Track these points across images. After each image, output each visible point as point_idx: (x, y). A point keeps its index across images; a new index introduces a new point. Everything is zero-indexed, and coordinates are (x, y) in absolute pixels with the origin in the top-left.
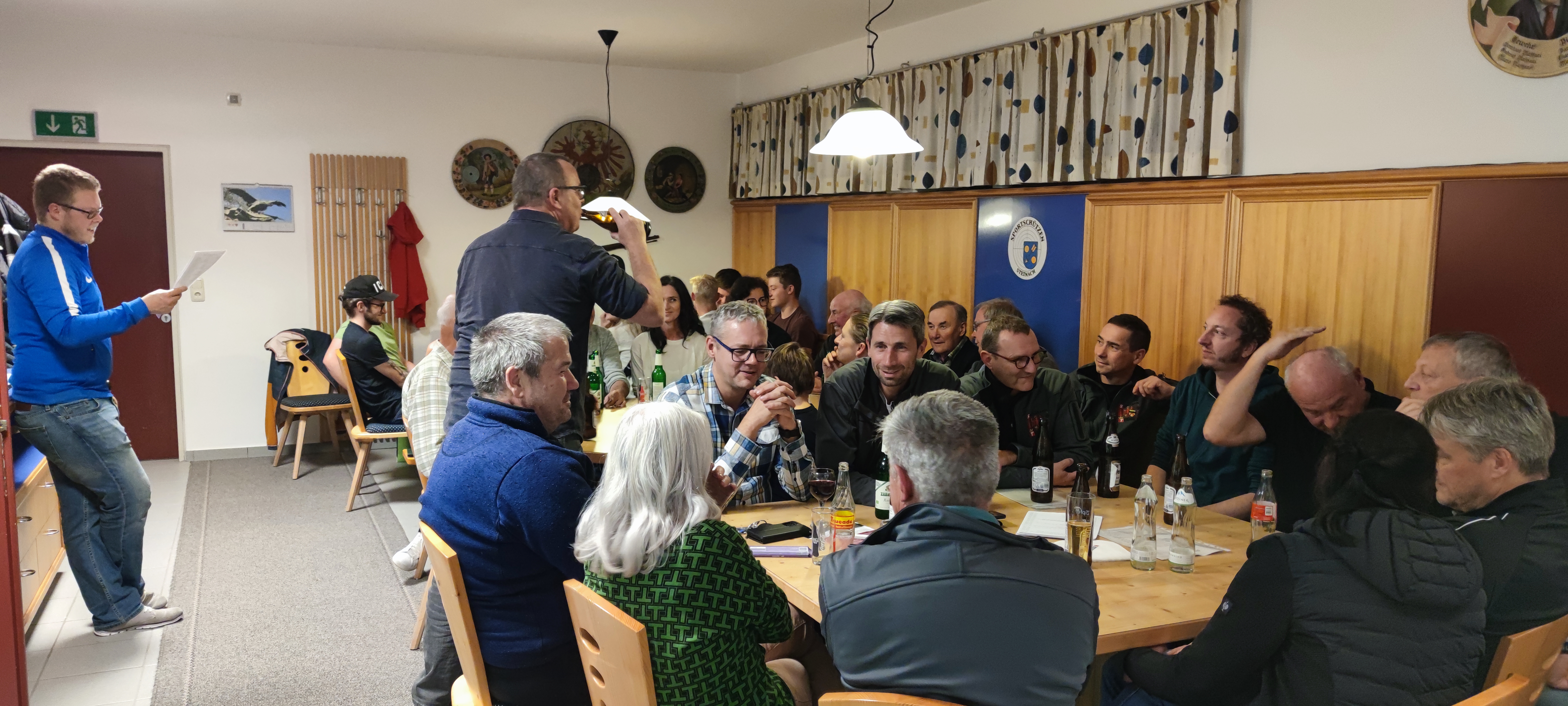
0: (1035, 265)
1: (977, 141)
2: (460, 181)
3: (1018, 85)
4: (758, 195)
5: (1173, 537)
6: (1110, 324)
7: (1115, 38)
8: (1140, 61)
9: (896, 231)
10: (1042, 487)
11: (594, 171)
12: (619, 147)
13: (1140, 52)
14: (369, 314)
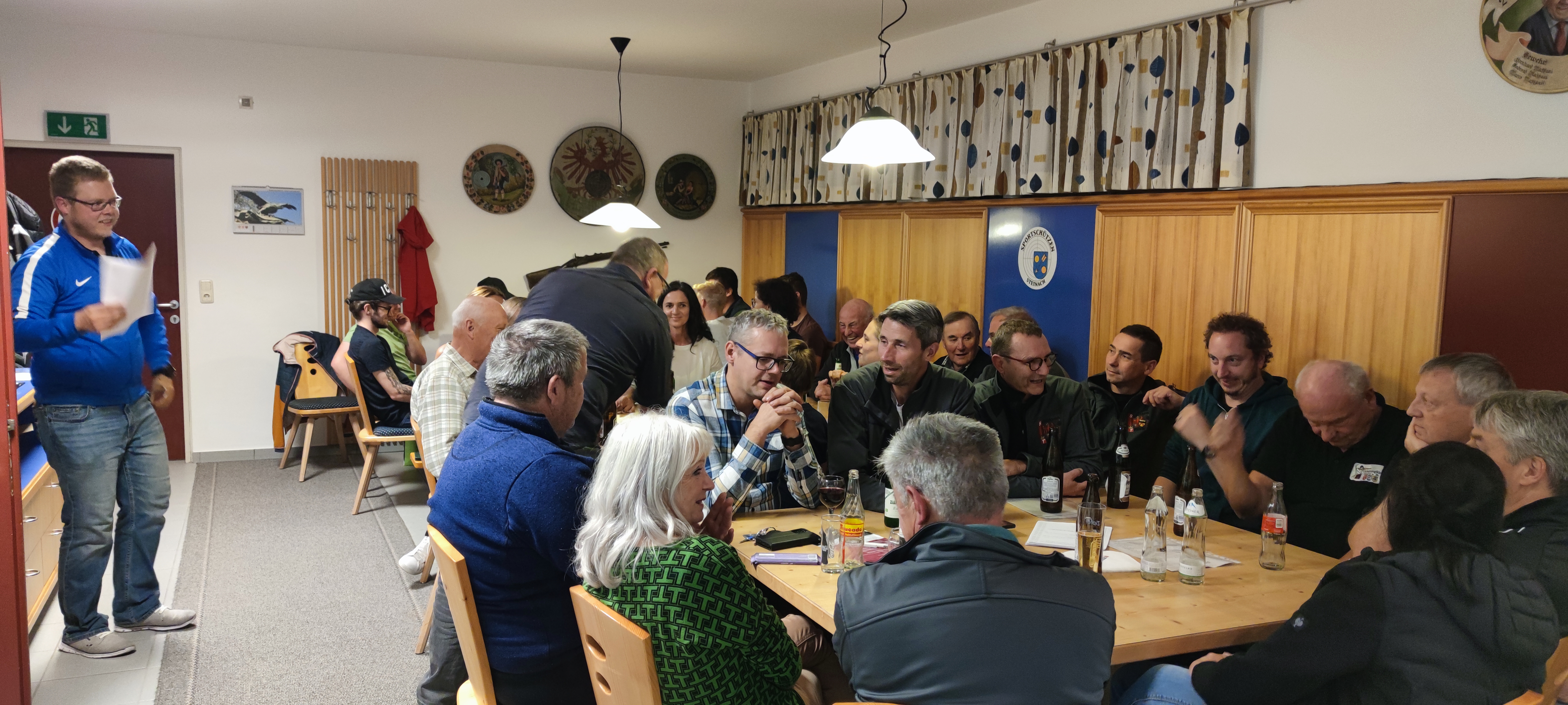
0: (1045, 275)
1: (988, 151)
2: (471, 186)
3: (1029, 95)
4: (768, 203)
5: (1183, 549)
6: (1122, 334)
7: (1126, 50)
8: (1152, 73)
9: (906, 240)
10: (1051, 496)
11: (605, 178)
12: (630, 154)
13: (1152, 65)
14: (376, 317)
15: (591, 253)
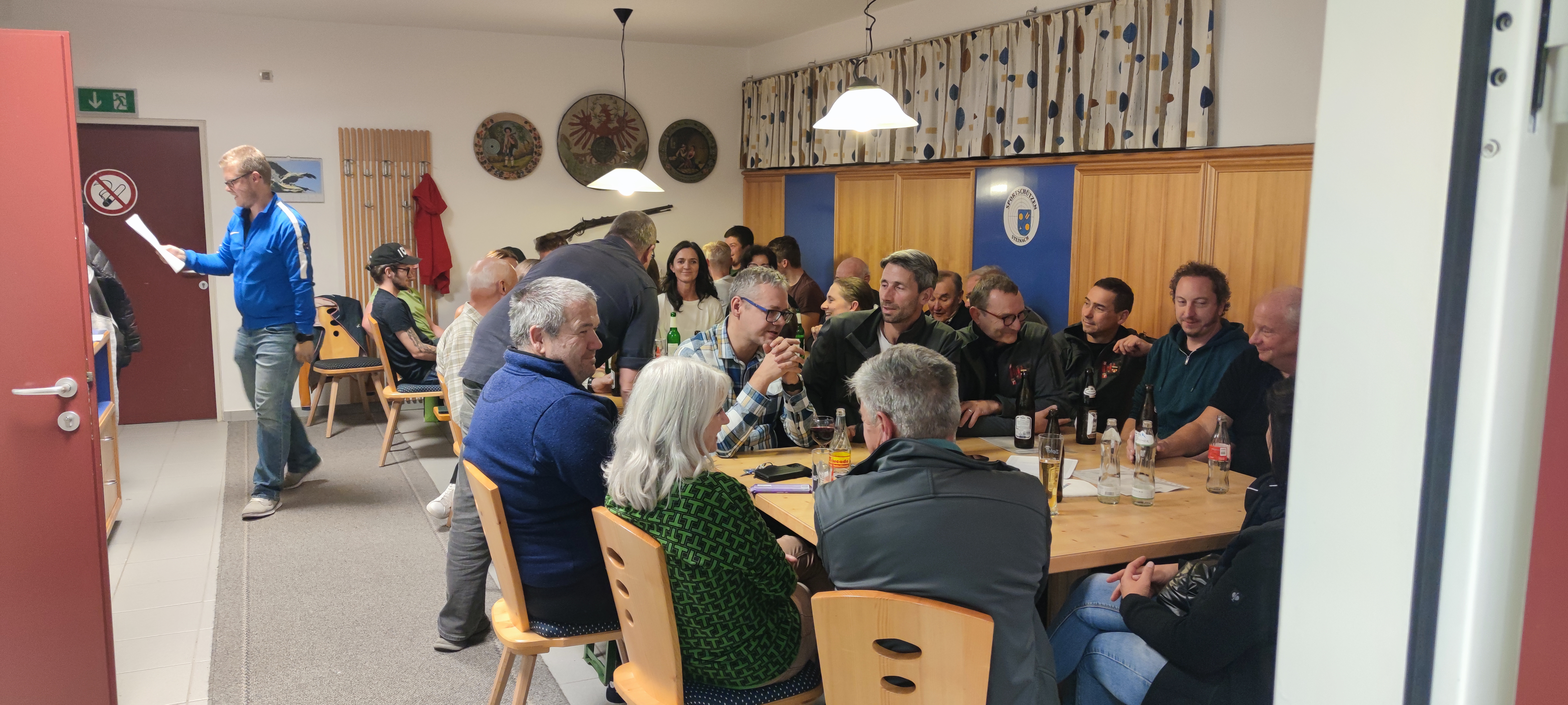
0: (1028, 232)
1: (975, 114)
2: (482, 153)
3: (1013, 61)
4: (767, 166)
6: (1096, 286)
7: (1101, 18)
8: (1125, 39)
9: (899, 200)
10: (1024, 434)
11: (610, 143)
12: (634, 120)
13: (1125, 31)
14: (397, 279)
15: (598, 217)
